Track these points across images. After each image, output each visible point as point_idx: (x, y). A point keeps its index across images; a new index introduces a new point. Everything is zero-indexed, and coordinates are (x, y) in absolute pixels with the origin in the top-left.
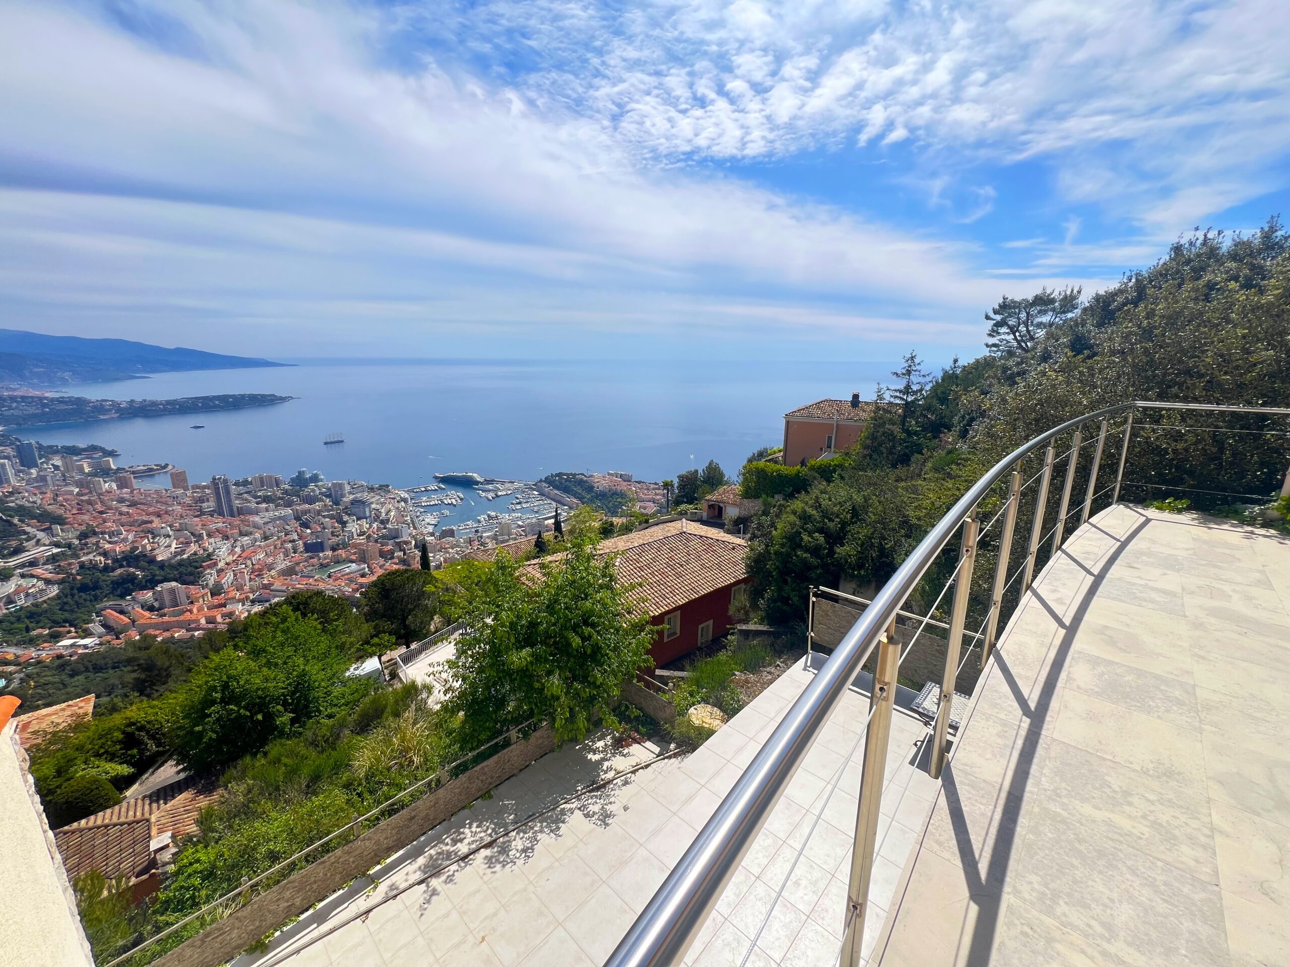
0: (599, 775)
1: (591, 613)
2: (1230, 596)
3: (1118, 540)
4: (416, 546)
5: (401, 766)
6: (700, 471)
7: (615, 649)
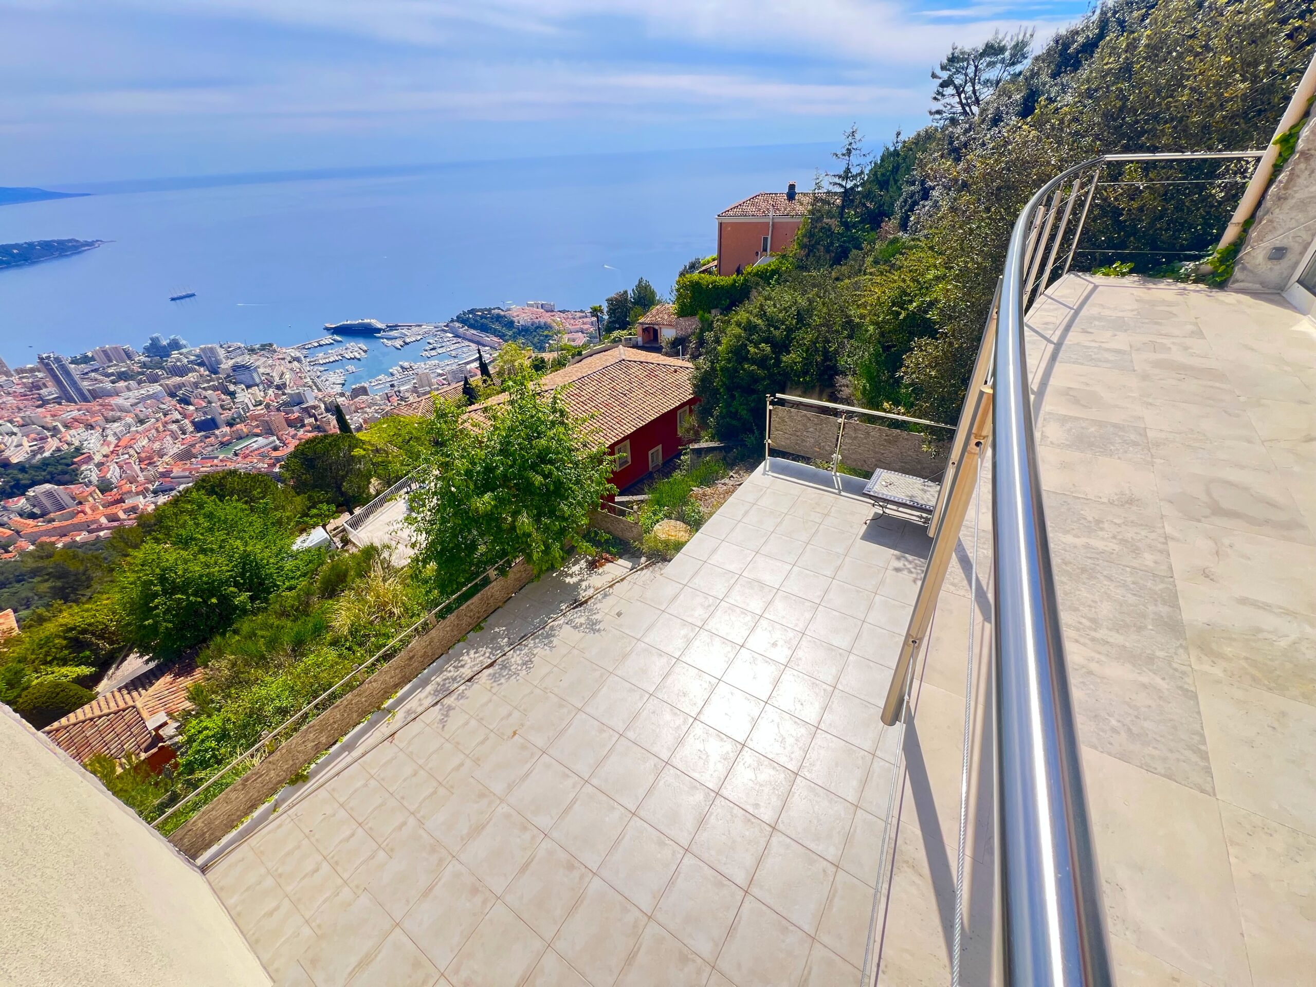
0: (579, 594)
1: (548, 450)
2: (1170, 348)
3: (1071, 308)
4: (327, 410)
5: (383, 619)
6: (630, 292)
7: (578, 482)
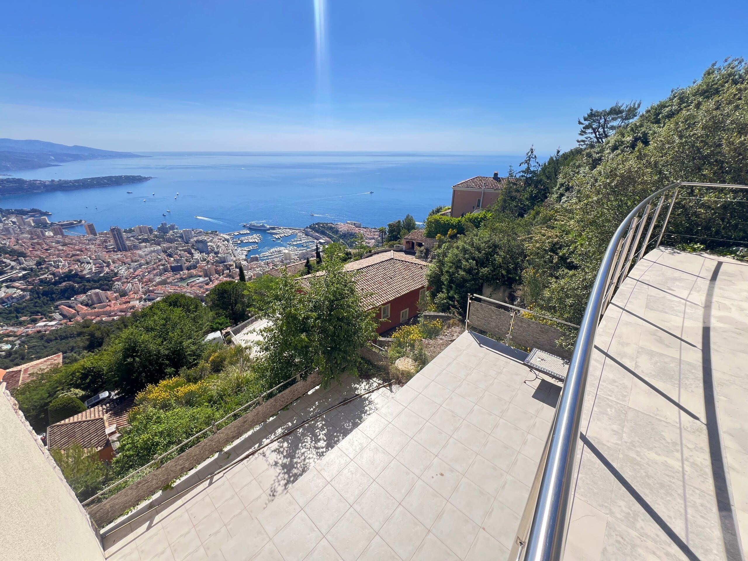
4: (236, 267)
6: (402, 221)
